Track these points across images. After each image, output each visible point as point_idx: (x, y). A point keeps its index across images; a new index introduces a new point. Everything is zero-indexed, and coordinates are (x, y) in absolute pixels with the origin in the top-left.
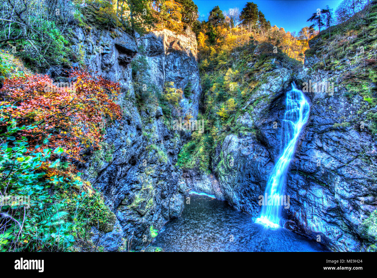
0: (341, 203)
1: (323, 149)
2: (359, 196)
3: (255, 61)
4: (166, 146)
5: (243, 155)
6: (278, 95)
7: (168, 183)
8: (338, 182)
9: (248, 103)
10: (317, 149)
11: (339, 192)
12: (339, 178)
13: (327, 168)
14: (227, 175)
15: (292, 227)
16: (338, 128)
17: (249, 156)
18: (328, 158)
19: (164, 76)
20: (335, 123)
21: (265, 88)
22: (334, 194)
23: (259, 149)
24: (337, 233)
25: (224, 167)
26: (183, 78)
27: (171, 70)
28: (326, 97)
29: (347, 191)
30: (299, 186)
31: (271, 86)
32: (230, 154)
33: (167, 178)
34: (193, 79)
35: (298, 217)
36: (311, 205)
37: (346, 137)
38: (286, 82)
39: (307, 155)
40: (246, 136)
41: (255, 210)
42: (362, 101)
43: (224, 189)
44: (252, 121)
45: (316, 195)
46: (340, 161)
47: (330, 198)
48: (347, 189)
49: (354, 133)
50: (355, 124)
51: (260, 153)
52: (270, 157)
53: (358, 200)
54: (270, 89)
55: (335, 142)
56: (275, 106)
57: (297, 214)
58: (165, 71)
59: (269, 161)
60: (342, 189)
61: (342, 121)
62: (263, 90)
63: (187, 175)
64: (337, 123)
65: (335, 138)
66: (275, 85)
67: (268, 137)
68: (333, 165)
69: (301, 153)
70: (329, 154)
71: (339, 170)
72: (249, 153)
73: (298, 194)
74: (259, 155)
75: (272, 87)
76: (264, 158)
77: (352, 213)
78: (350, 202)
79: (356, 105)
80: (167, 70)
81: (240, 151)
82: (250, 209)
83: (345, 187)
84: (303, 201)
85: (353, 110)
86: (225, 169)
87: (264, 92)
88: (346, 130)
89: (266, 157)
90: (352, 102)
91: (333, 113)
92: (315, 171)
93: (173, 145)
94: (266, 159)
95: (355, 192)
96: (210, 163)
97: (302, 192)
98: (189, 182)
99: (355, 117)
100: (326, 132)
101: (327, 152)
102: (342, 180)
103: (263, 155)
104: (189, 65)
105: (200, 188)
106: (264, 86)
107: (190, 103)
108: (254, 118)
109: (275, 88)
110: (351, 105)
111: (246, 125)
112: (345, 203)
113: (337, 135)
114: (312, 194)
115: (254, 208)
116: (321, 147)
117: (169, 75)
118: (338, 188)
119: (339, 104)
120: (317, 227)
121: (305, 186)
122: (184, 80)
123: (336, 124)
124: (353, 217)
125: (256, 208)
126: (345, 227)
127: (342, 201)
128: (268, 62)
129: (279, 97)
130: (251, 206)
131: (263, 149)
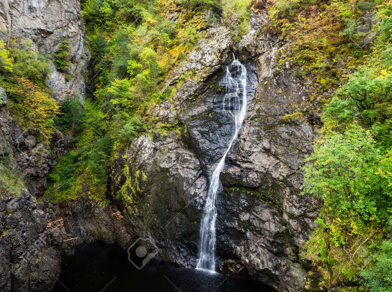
0: (289, 224)
1: (270, 151)
2: (309, 212)
3: (180, 11)
4: (20, 163)
5: (161, 168)
6: (213, 70)
7: (23, 232)
8: (287, 197)
9: (169, 82)
10: (264, 152)
11: (288, 210)
12: (288, 190)
13: (274, 178)
14: (135, 204)
15: (231, 270)
16: (289, 120)
17: (170, 170)
18: (277, 164)
19: (9, 26)
20: (286, 114)
21: (194, 58)
22: (282, 213)
23: (186, 157)
24: (284, 266)
25: (131, 192)
26: (51, 33)
27: (23, 14)
28: (275, 76)
29: (295, 207)
30: (241, 208)
31: (203, 54)
32: (140, 168)
33: (22, 223)
34: (70, 35)
35: (239, 253)
36: (255, 233)
37: (298, 133)
38: (224, 50)
39: (250, 162)
40: (165, 137)
41: (181, 254)
42: (316, 82)
43: (133, 227)
44: (174, 112)
45: (262, 218)
46: (290, 167)
47: (278, 220)
48: (296, 205)
49: (306, 127)
50: (308, 114)
51: (187, 164)
52: (201, 168)
53: (307, 217)
54: (202, 61)
55: (285, 140)
56: (209, 88)
57: (238, 248)
58: (11, 14)
59: (200, 176)
60: (291, 205)
61: (293, 110)
62: (191, 61)
63: (67, 212)
64: (288, 113)
65: (285, 135)
66: (209, 54)
67: (198, 137)
68: (282, 174)
69: (243, 159)
70: (278, 159)
71: (288, 179)
72: (170, 165)
73: (239, 220)
74: (185, 166)
75: (204, 57)
76: (192, 172)
77: (301, 236)
78: (299, 221)
79: (309, 88)
80: (14, 12)
81: (155, 162)
82: (174, 254)
83: (294, 202)
84: (245, 229)
85: (306, 94)
86: (133, 195)
87: (193, 65)
88: (298, 123)
89: (195, 169)
90: (305, 83)
91: (284, 99)
92: (260, 184)
93: (36, 159)
94: (194, 173)
95: (305, 206)
96: (108, 187)
97: (245, 217)
98: (70, 224)
99: (309, 105)
100: (275, 126)
101: (276, 156)
102: (292, 193)
103: (191, 166)
104: (61, 7)
105: (91, 231)
106: (193, 55)
107: (67, 80)
108: (178, 108)
109: (208, 58)
110: (304, 88)
111: (165, 119)
112: (293, 224)
113: (287, 131)
114: (257, 217)
115: (180, 252)
116: (268, 149)
117: (19, 23)
118: (286, 205)
119: (291, 86)
120: (263, 263)
121: (248, 206)
122: (52, 37)
123: (287, 116)
124: (302, 240)
125: (182, 250)
126: (293, 256)
127: (291, 221)
128: (199, 14)
129: (215, 73)
130: (175, 249)
131: (190, 156)
